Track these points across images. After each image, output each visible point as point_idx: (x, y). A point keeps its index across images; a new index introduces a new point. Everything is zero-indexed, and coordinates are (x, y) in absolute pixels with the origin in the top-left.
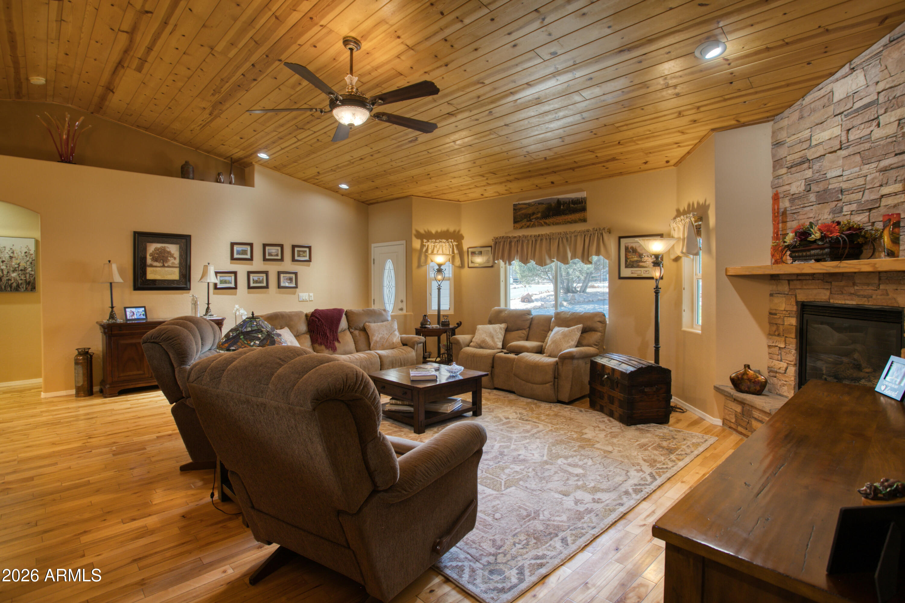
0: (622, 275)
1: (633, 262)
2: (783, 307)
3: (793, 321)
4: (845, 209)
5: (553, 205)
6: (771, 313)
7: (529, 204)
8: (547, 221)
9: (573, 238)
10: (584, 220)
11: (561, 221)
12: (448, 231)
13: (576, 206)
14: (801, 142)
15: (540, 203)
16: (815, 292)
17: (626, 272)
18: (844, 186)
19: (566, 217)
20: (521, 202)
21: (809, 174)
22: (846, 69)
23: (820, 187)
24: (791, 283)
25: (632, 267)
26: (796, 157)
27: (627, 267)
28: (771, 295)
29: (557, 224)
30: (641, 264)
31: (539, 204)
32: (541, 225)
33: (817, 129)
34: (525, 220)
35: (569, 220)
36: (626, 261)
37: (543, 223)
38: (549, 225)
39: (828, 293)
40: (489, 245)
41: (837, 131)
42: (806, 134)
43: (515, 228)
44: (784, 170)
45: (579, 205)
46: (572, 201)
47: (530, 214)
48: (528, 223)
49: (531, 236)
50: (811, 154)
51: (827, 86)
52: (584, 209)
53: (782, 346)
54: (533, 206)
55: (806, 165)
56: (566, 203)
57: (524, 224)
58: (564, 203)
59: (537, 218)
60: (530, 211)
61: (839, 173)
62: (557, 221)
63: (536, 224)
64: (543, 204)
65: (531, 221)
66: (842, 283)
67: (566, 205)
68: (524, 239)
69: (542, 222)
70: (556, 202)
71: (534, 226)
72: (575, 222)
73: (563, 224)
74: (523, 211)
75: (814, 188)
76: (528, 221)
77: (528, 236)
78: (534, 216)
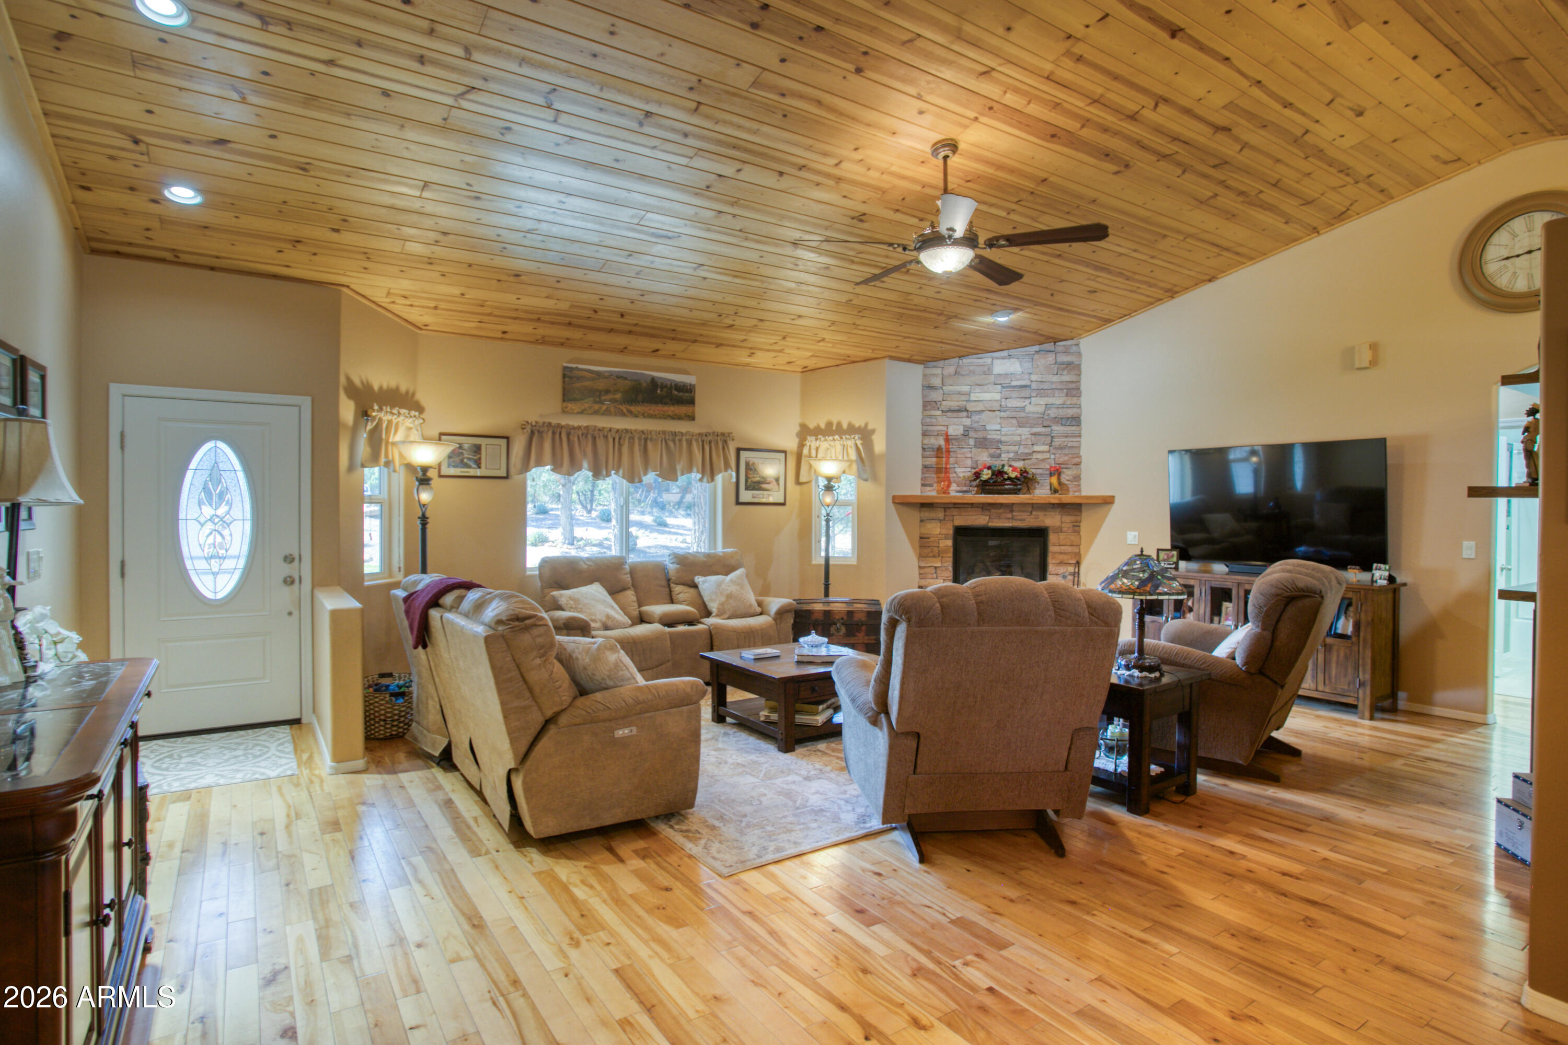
0: (741, 500)
1: (755, 483)
2: (937, 531)
3: (949, 543)
4: (1003, 455)
5: (644, 385)
6: (921, 538)
7: (599, 374)
8: (633, 409)
9: (684, 443)
10: (692, 418)
11: (657, 412)
12: (397, 389)
13: (681, 394)
14: (959, 393)
15: (620, 377)
16: (974, 517)
17: (746, 496)
18: (1003, 439)
19: (666, 408)
20: (581, 366)
21: (968, 422)
22: (1005, 353)
23: (980, 435)
24: (948, 510)
25: (754, 489)
26: (954, 405)
27: (747, 489)
28: (922, 521)
29: (651, 416)
30: (764, 486)
31: (618, 377)
32: (623, 414)
33: (978, 389)
34: (591, 399)
35: (670, 413)
36: (746, 481)
37: (625, 411)
38: (636, 416)
39: (987, 518)
40: (505, 435)
41: (997, 396)
42: (966, 389)
43: (564, 411)
44: (939, 413)
45: (687, 394)
46: (676, 385)
47: (600, 392)
48: (596, 407)
49: (610, 430)
50: (970, 407)
51: (986, 359)
52: (691, 402)
53: (939, 565)
54: (606, 378)
55: (965, 414)
56: (666, 386)
57: (586, 405)
58: (663, 387)
59: (613, 401)
60: (601, 385)
61: (998, 427)
62: (651, 412)
63: (612, 409)
64: (626, 379)
65: (601, 402)
66: (1001, 511)
67: (665, 390)
68: (596, 433)
69: (624, 408)
70: (649, 380)
71: (607, 413)
72: (680, 418)
73: (660, 418)
74: (587, 383)
75: (972, 434)
76: (595, 402)
77: (603, 428)
78: (609, 396)
